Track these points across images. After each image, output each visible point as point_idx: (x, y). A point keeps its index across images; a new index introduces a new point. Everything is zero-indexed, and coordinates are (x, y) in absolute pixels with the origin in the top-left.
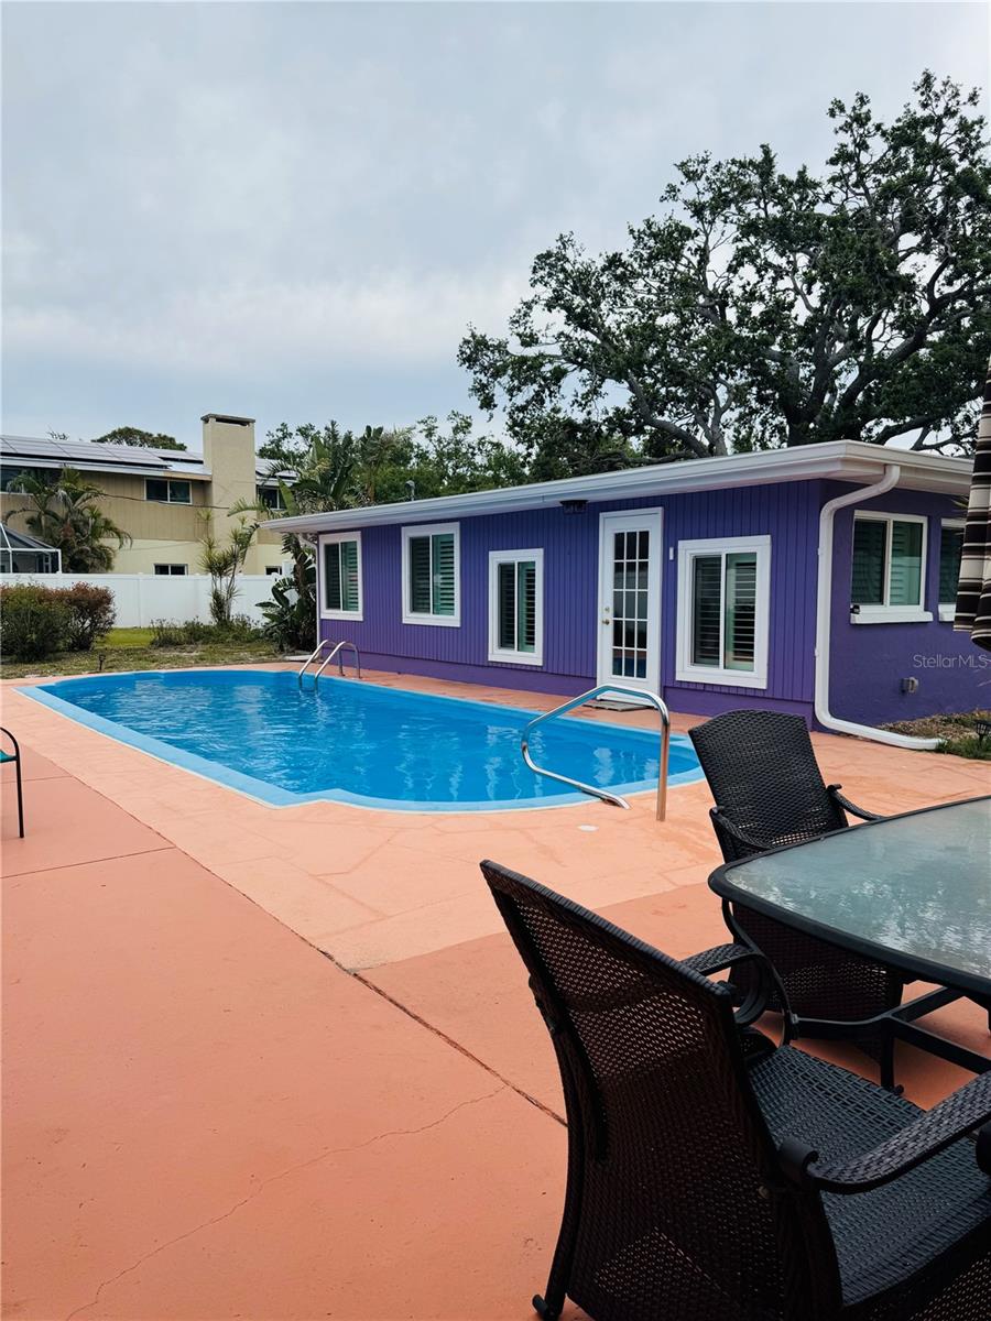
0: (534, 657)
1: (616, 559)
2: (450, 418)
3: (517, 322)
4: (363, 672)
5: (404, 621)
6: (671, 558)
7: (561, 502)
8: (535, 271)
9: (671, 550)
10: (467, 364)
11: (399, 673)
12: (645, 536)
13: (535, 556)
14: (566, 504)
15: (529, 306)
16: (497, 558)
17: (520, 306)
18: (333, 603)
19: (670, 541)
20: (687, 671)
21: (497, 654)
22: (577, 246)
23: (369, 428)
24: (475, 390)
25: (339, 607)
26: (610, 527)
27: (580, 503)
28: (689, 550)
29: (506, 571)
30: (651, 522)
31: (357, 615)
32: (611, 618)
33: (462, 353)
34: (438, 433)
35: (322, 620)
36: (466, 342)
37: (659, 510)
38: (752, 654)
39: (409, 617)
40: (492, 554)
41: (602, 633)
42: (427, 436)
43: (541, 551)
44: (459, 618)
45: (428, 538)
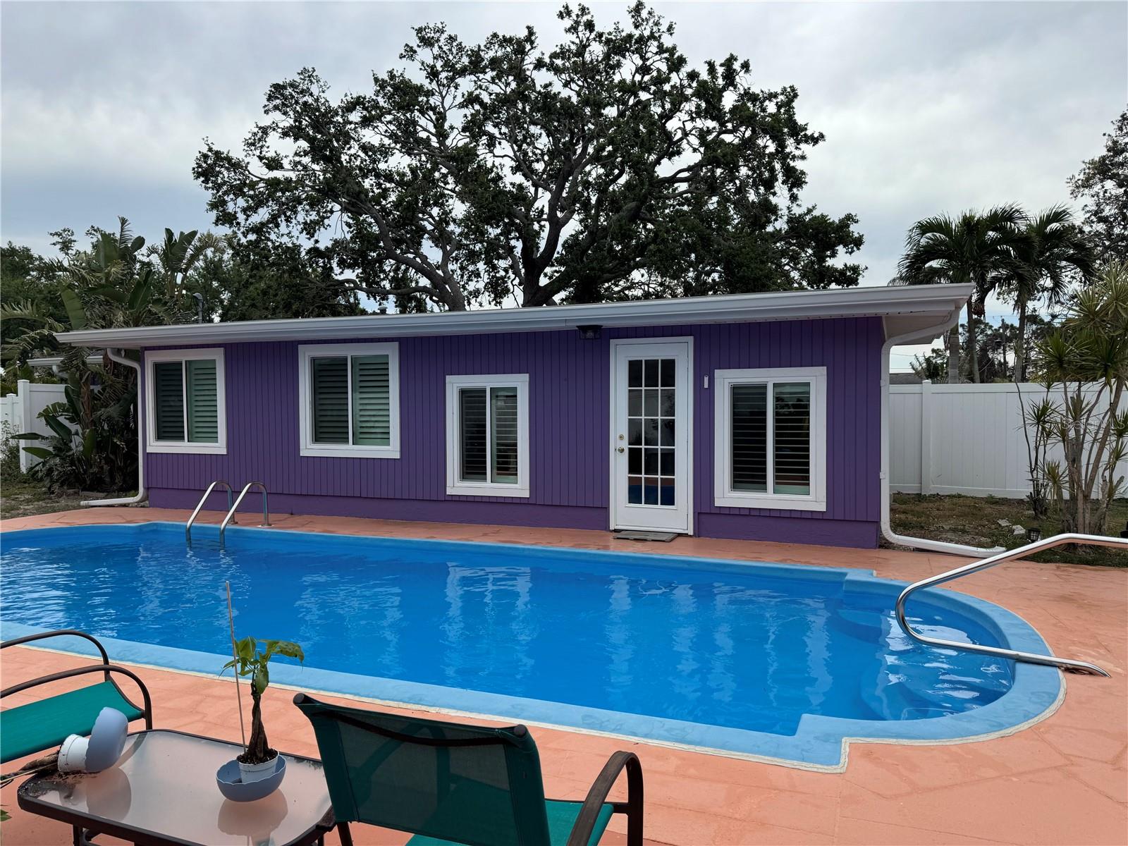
0: (519, 487)
1: (630, 386)
3: (253, 144)
5: (303, 453)
6: (706, 386)
7: (577, 326)
8: (270, 98)
9: (706, 379)
11: (292, 514)
12: (669, 366)
13: (520, 383)
14: (583, 329)
15: (265, 131)
16: (455, 384)
17: (256, 130)
18: (167, 429)
19: (703, 370)
20: (726, 496)
21: (457, 485)
22: (322, 83)
25: (182, 438)
26: (621, 357)
27: (596, 329)
28: (725, 381)
29: (472, 400)
30: (682, 354)
31: (219, 447)
32: (625, 445)
35: (148, 456)
37: (690, 339)
38: (807, 478)
39: (309, 448)
40: (449, 378)
41: (616, 459)
43: (526, 377)
44: (398, 448)
45: (346, 359)
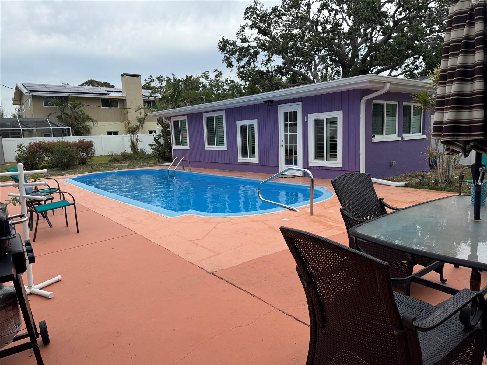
0: (255, 160)
1: (285, 122)
2: (214, 72)
3: (239, 34)
4: (191, 168)
5: (206, 149)
6: (306, 121)
7: (264, 101)
8: (245, 14)
9: (306, 118)
10: (221, 51)
11: (205, 168)
12: (295, 113)
13: (254, 122)
14: (266, 102)
15: (244, 27)
16: (240, 124)
17: (240, 28)
18: (178, 143)
19: (305, 114)
20: (313, 162)
21: (241, 159)
22: (261, 4)
23: (187, 76)
24: (225, 60)
25: (180, 145)
26: (282, 110)
27: (271, 102)
28: (312, 117)
29: (243, 128)
30: (298, 108)
31: (187, 147)
32: (283, 144)
33: (219, 46)
34: (210, 77)
35: (174, 150)
36: (221, 42)
37: (301, 103)
38: (336, 155)
39: (207, 147)
40: (238, 122)
41: (281, 149)
42: (206, 79)
43: (256, 120)
44: (226, 147)
45: (213, 117)
